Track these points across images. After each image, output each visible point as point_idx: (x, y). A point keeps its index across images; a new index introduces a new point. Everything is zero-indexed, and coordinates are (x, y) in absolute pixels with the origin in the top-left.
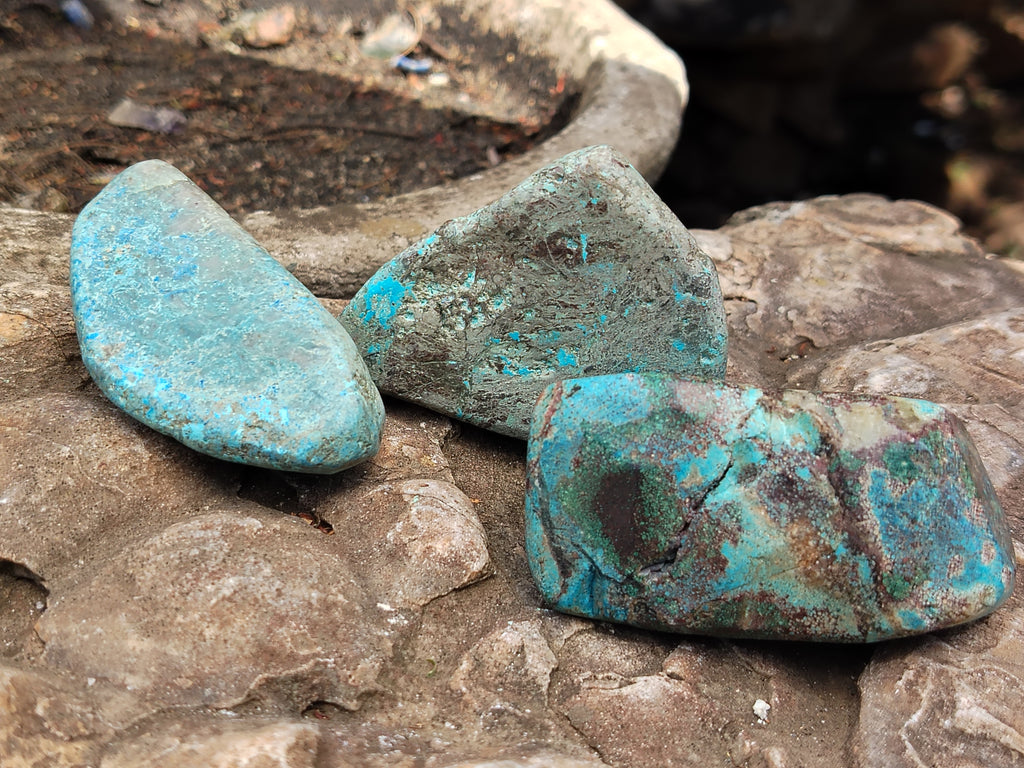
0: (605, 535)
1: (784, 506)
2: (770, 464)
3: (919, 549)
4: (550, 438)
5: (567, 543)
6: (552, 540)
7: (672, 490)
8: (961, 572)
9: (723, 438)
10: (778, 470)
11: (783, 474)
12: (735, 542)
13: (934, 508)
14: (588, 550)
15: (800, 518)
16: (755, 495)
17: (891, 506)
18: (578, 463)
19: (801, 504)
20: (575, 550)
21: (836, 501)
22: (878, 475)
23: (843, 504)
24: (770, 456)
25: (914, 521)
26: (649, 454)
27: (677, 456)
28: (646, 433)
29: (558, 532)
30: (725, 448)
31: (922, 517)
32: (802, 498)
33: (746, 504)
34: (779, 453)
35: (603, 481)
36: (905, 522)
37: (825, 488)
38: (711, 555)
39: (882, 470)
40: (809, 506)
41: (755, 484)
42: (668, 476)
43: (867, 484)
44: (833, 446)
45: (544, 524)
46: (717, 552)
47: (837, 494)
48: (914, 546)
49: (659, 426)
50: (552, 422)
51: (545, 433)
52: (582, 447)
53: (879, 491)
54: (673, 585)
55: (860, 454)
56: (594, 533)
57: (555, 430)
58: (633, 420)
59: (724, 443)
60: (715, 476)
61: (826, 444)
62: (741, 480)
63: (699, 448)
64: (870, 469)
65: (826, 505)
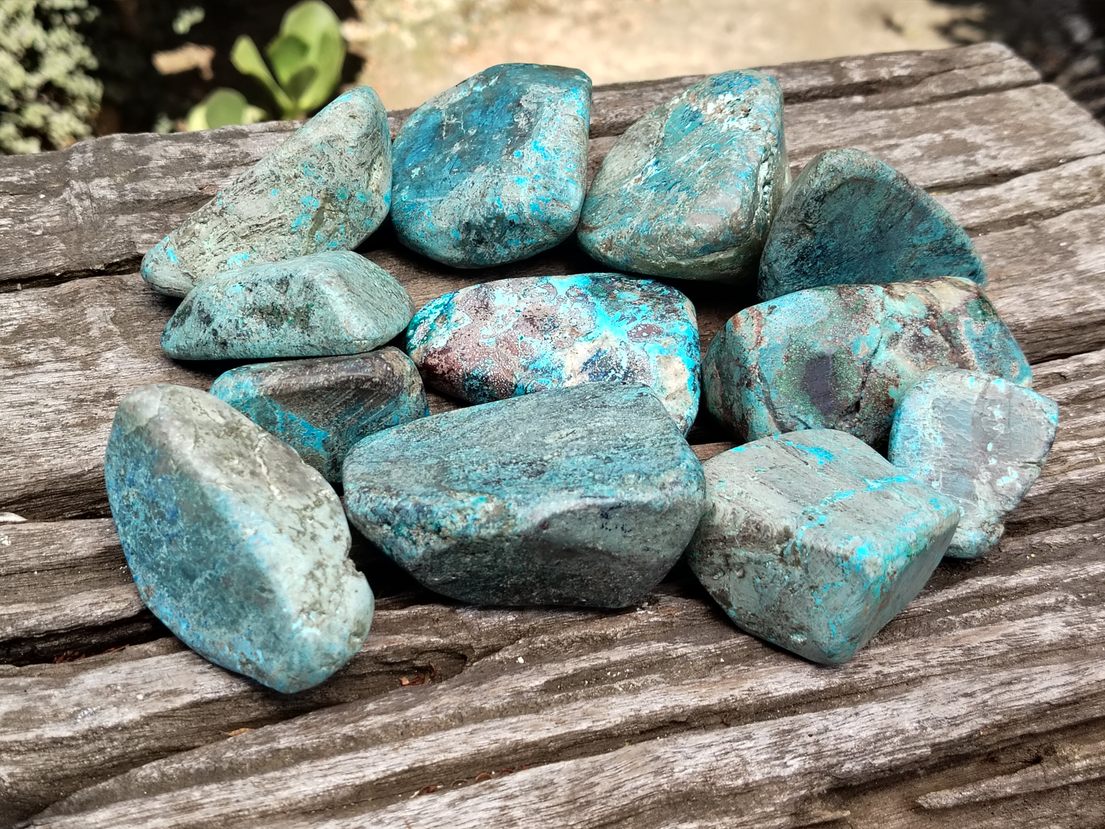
0: (813, 404)
1: (920, 355)
2: (906, 330)
3: (996, 364)
4: (763, 345)
5: (787, 416)
6: (776, 417)
7: (853, 361)
8: (1017, 373)
9: (876, 319)
10: (912, 333)
11: (915, 335)
12: (897, 386)
13: (999, 336)
14: (802, 417)
15: (930, 360)
16: (902, 352)
17: (978, 340)
18: (788, 358)
19: (929, 351)
20: (793, 420)
21: (947, 345)
22: (967, 323)
23: (952, 346)
24: (904, 325)
25: (990, 346)
26: (834, 341)
27: (852, 338)
28: (829, 329)
29: (780, 411)
30: (878, 325)
31: (995, 344)
32: (929, 348)
33: (898, 359)
34: (909, 322)
35: (807, 366)
36: (986, 348)
37: (939, 339)
38: (884, 398)
39: (968, 319)
40: (933, 352)
41: (900, 345)
42: (849, 353)
43: (962, 329)
44: (937, 312)
45: (768, 408)
46: (887, 395)
47: (947, 340)
48: (993, 362)
49: (837, 320)
50: (762, 334)
51: (758, 343)
52: (789, 346)
53: (969, 332)
54: (861, 426)
55: (953, 312)
56: (804, 404)
57: (766, 339)
58: (819, 320)
59: (877, 322)
60: (876, 345)
61: (932, 310)
62: (889, 345)
63: (863, 329)
64: (962, 319)
65: (943, 349)
